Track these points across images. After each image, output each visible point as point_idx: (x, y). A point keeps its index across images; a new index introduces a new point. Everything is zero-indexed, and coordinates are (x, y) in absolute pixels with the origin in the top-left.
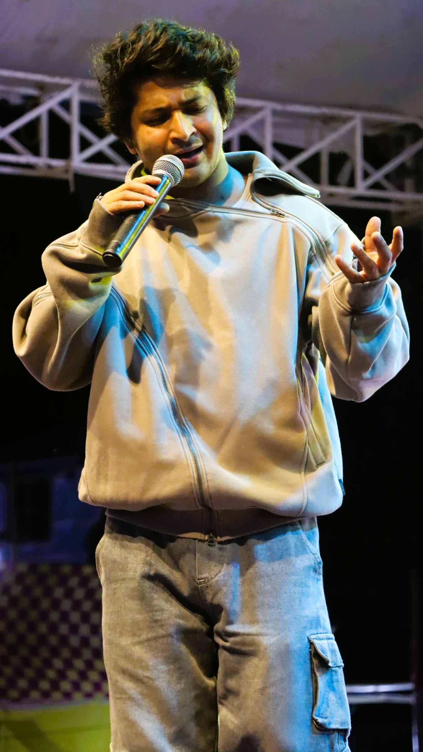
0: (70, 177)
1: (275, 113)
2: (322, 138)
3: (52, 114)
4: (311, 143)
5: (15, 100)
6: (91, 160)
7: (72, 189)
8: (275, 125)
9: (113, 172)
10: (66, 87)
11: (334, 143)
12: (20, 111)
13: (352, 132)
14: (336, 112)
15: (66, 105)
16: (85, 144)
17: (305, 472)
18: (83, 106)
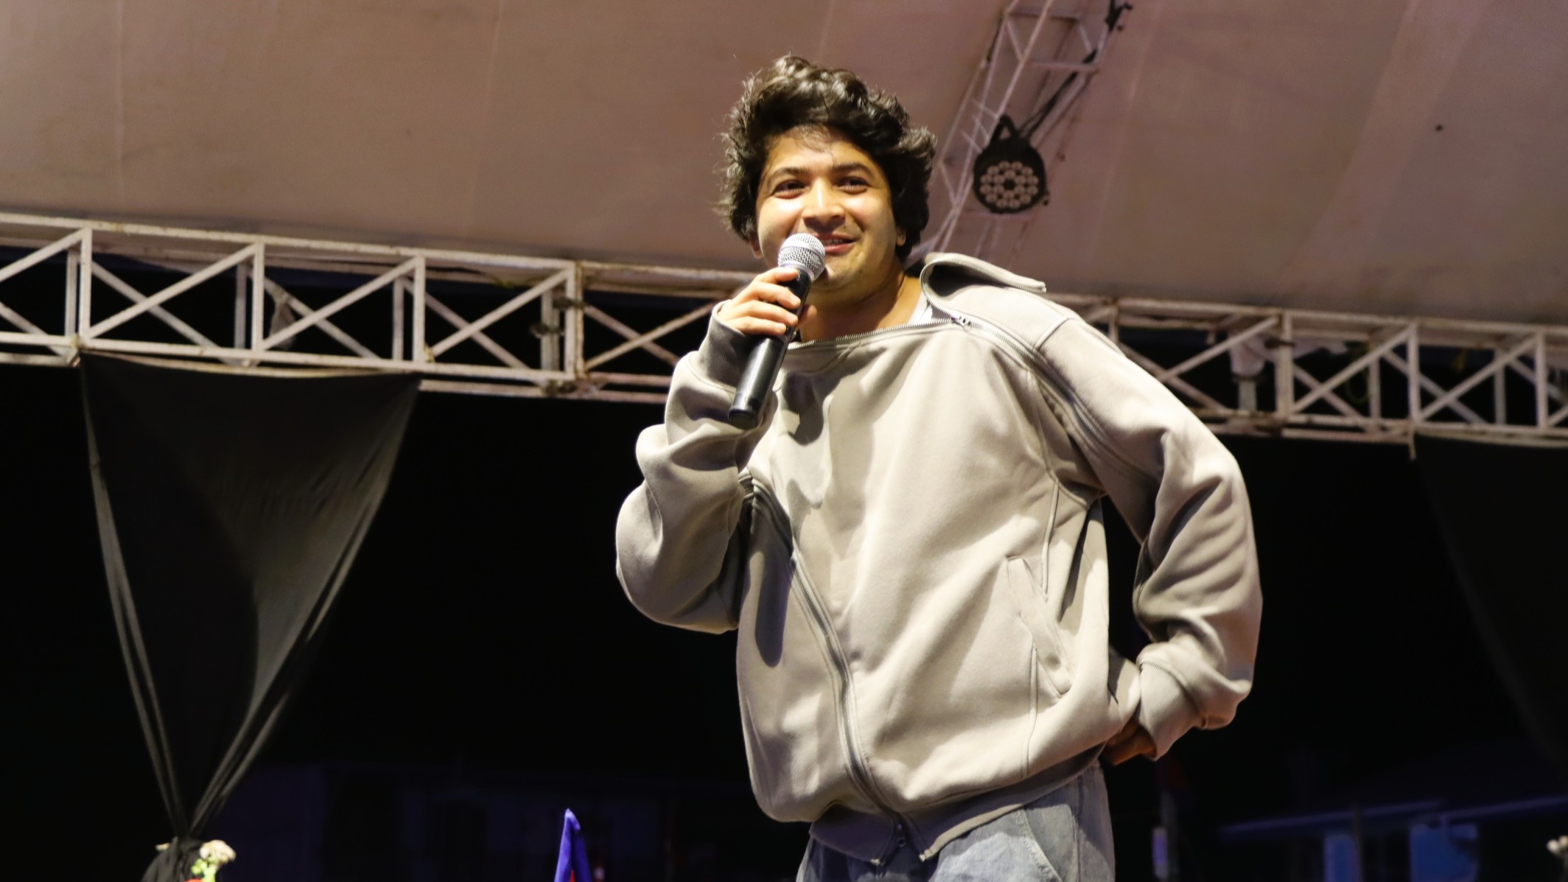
0: (1410, 441)
3: (1383, 363)
5: (1338, 349)
6: (1436, 417)
7: (1413, 454)
9: (1466, 432)
10: (1401, 328)
12: (1343, 362)
15: (1401, 351)
16: (1426, 399)
17: (1037, 707)
18: (1424, 351)
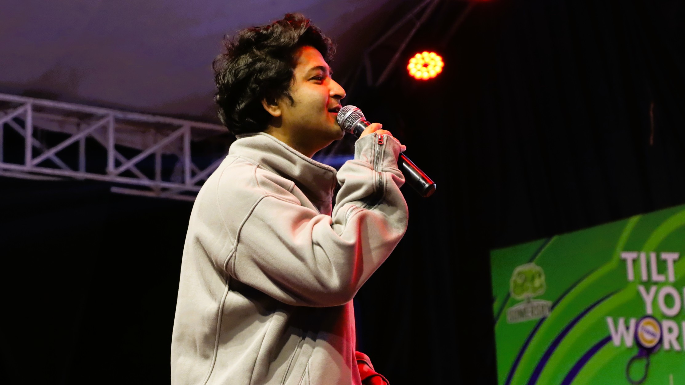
1: (117, 121)
2: (155, 142)
4: (146, 147)
8: (117, 130)
11: (166, 147)
13: (181, 138)
14: (168, 120)
